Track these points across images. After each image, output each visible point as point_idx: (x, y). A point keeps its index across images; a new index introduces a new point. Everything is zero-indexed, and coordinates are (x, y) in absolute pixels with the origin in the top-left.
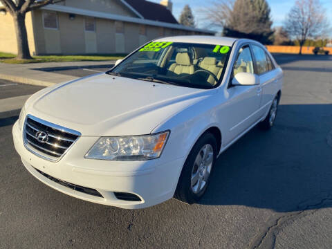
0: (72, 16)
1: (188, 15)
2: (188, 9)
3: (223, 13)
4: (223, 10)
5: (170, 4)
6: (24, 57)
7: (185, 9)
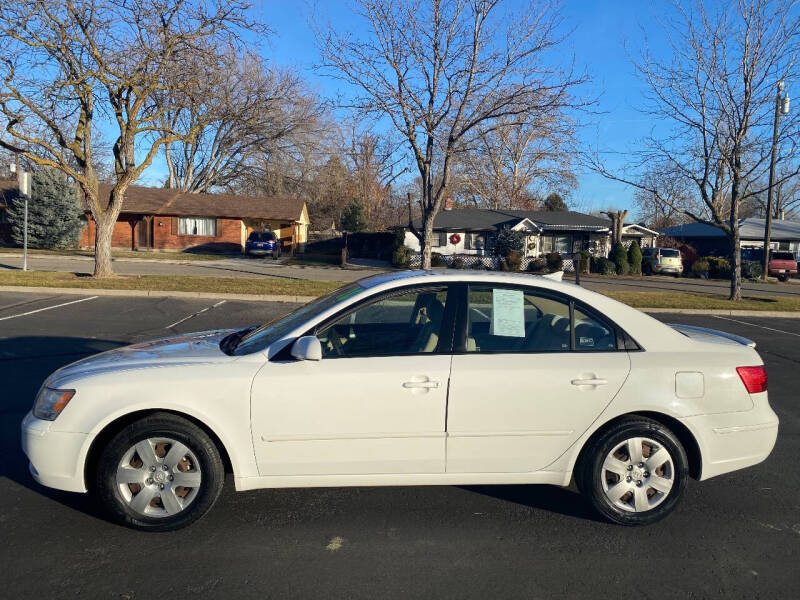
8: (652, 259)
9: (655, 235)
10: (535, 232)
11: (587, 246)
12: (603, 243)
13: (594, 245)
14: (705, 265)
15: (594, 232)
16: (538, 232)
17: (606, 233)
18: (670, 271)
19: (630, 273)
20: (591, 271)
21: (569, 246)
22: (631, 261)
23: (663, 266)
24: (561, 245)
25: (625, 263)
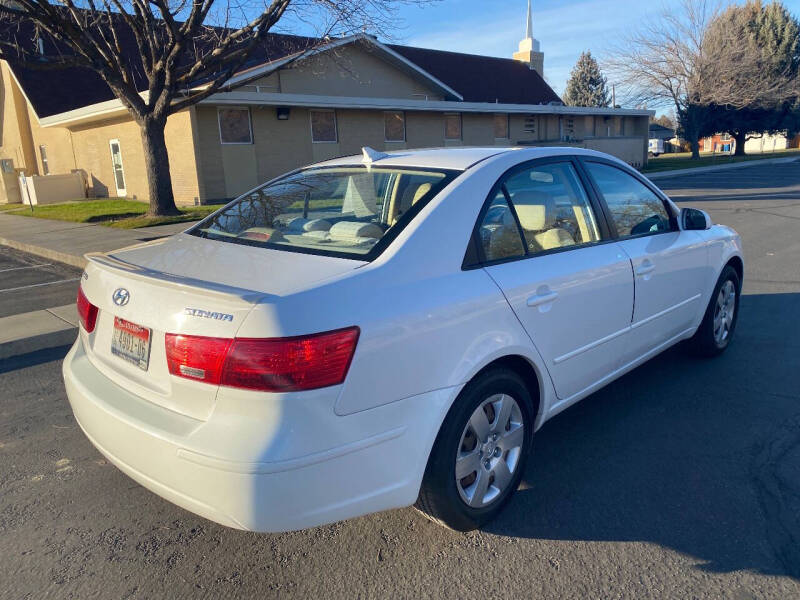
0: (282, 111)
1: (589, 79)
2: (588, 62)
3: (669, 62)
4: (671, 56)
5: (537, 56)
6: (160, 212)
7: (581, 64)
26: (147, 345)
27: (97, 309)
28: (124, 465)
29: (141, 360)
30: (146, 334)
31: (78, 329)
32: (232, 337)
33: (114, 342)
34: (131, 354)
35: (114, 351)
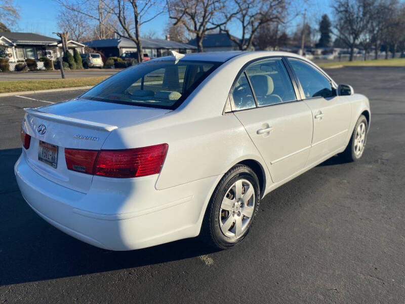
8: (86, 60)
9: (83, 46)
10: (11, 45)
11: (46, 54)
12: (55, 52)
13: (50, 53)
14: (112, 62)
15: (49, 46)
16: (13, 46)
17: (56, 46)
18: (97, 66)
19: (77, 68)
20: (55, 69)
21: (34, 54)
22: (76, 61)
23: (94, 64)
24: (30, 54)
25: (73, 62)
26: (56, 155)
27: (30, 137)
28: (46, 217)
29: (53, 163)
30: (55, 148)
31: (21, 149)
32: (100, 149)
33: (39, 155)
34: (48, 160)
35: (40, 159)
